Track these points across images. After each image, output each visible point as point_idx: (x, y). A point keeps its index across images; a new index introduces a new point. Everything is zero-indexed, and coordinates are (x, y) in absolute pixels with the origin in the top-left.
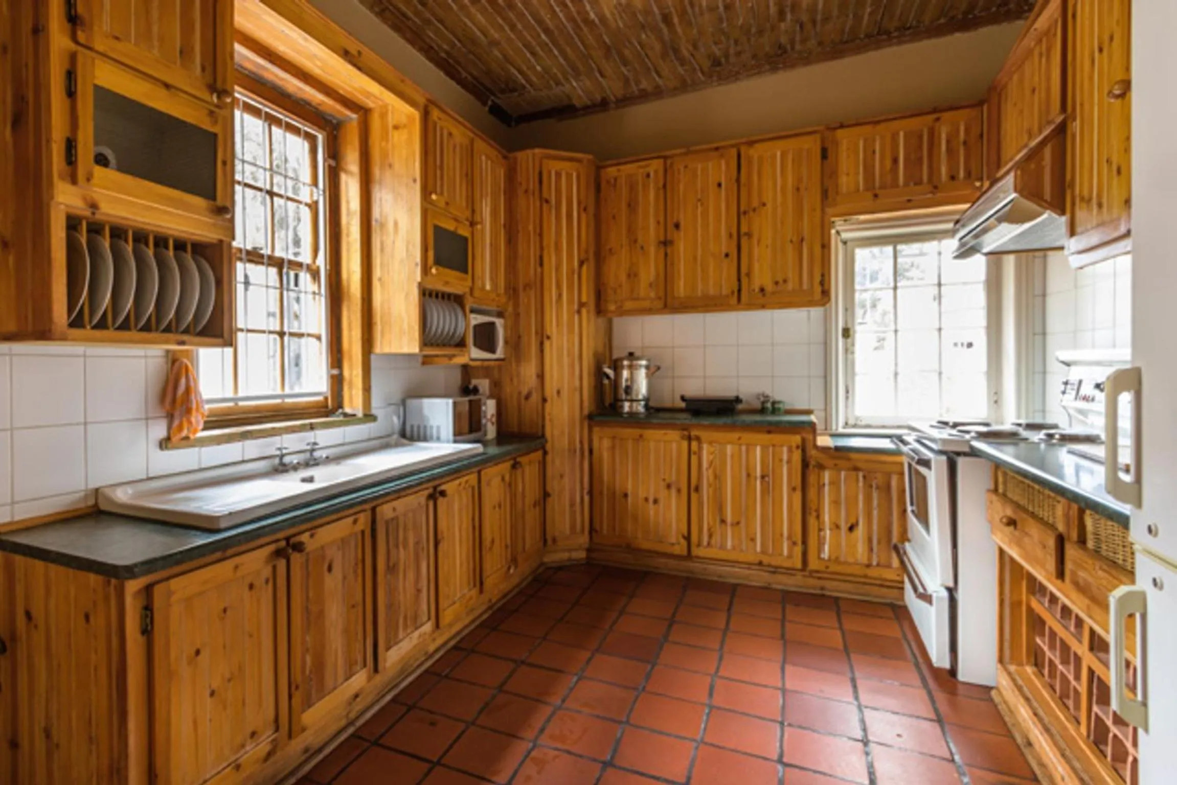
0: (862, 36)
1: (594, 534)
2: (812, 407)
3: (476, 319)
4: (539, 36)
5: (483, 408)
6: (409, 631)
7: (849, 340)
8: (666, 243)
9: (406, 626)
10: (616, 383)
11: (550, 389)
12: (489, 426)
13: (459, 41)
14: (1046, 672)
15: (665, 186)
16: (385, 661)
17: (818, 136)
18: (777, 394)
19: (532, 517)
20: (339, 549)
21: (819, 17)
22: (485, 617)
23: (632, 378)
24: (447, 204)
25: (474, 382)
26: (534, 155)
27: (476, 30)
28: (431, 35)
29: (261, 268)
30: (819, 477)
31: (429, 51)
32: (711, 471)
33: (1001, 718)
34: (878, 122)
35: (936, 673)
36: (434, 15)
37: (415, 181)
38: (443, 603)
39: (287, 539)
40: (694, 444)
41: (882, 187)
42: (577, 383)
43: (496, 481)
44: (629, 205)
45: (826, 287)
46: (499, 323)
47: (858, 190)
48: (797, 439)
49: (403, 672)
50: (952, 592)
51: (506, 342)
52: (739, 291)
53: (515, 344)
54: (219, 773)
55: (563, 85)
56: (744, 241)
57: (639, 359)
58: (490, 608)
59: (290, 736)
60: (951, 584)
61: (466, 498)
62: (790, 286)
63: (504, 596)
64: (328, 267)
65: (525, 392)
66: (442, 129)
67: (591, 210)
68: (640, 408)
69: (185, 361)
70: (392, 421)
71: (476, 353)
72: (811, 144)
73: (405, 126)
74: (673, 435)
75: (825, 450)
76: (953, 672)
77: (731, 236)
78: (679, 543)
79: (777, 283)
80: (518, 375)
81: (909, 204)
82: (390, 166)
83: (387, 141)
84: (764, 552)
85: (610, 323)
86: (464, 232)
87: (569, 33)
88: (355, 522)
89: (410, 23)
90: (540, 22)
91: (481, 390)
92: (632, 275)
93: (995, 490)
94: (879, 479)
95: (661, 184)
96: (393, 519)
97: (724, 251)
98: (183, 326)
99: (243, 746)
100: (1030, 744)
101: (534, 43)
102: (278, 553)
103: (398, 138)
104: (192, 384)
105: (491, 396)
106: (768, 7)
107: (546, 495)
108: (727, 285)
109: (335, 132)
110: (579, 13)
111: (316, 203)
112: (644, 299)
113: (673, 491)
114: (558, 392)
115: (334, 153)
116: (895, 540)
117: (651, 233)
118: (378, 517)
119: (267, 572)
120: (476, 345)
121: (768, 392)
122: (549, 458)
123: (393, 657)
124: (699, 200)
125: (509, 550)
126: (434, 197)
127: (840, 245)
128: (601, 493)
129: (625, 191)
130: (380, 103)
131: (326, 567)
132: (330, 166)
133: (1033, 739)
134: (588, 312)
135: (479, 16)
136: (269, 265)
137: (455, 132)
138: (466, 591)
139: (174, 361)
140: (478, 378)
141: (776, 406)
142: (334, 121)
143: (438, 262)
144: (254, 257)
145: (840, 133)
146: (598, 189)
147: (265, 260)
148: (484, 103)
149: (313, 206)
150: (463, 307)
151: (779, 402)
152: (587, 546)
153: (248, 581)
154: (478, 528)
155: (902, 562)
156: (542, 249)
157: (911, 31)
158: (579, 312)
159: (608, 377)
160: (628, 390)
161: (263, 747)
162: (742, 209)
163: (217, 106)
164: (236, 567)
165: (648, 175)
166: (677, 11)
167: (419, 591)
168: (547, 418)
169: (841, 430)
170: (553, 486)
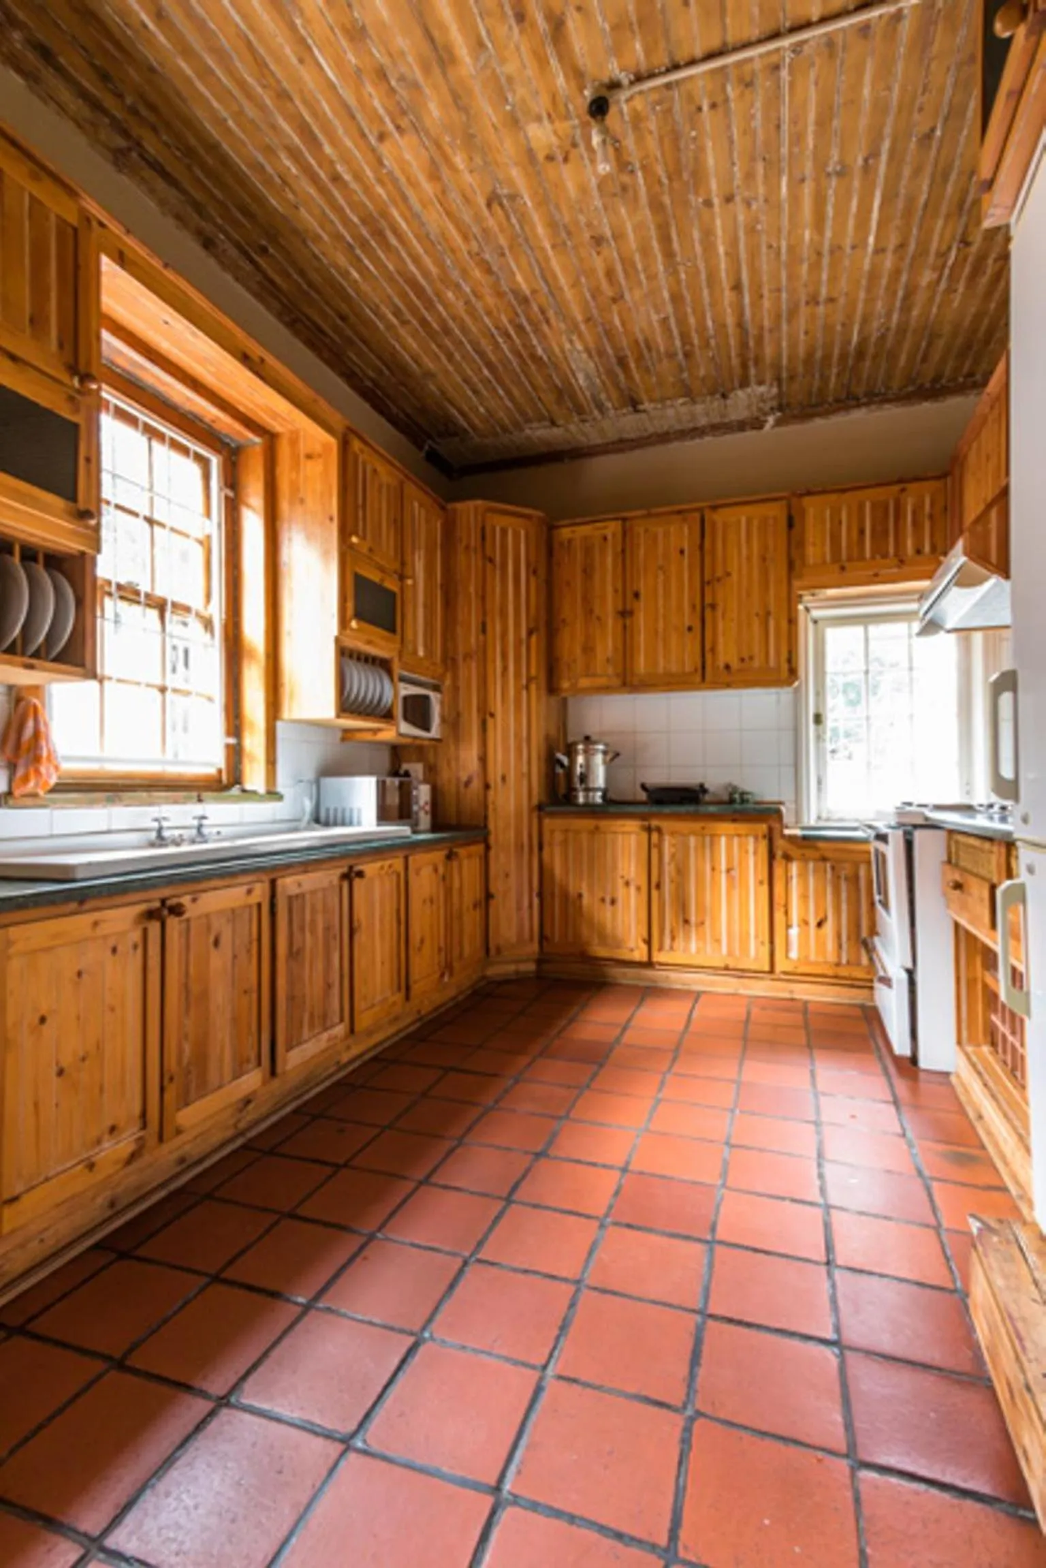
0: (830, 399)
1: (545, 944)
2: (782, 799)
3: (406, 690)
4: (480, 369)
5: (415, 793)
6: (316, 1031)
7: (821, 727)
8: (625, 614)
9: (312, 1026)
10: (569, 771)
11: (495, 772)
12: (422, 815)
13: (388, 368)
14: (1000, 1049)
15: (623, 551)
16: (285, 1062)
17: (784, 502)
18: (745, 786)
19: (471, 920)
20: (228, 921)
21: (784, 375)
22: (412, 1028)
23: (588, 765)
24: (371, 550)
25: (405, 767)
26: (476, 508)
27: (407, 357)
28: (354, 358)
29: (137, 610)
30: (787, 871)
31: (350, 377)
32: (673, 866)
33: (957, 1098)
34: (844, 491)
35: (897, 1060)
36: (357, 333)
37: (331, 519)
38: (360, 1005)
39: (163, 901)
40: (655, 836)
41: (850, 559)
42: (525, 769)
43: (427, 872)
44: (585, 571)
45: (794, 665)
46: (434, 697)
47: (824, 562)
48: (763, 828)
49: (307, 1083)
50: (911, 973)
51: (443, 720)
52: (703, 667)
53: (453, 723)
54: (65, 1171)
55: (511, 433)
56: (708, 612)
57: (596, 743)
58: (420, 1019)
59: (161, 1139)
60: (909, 965)
61: (389, 884)
62: (756, 663)
63: (436, 1009)
64: (224, 616)
65: (464, 778)
66: (364, 464)
67: (542, 572)
68: (598, 798)
69: (35, 701)
70: (302, 803)
71: (405, 728)
72: (776, 511)
73: (320, 456)
74: (632, 826)
75: (792, 839)
76: (914, 1060)
77: (694, 607)
78: (638, 947)
79: (742, 660)
80: (457, 759)
81: (876, 579)
82: (302, 501)
83: (298, 472)
84: (730, 953)
85: (564, 702)
86: (391, 585)
87: (514, 370)
88: (249, 892)
89: (327, 341)
90: (482, 354)
91: (413, 774)
92: (588, 649)
93: (949, 862)
94: (846, 870)
95: (619, 549)
96: (297, 896)
97: (687, 623)
98: (33, 648)
99: (99, 1142)
100: (980, 1117)
101: (475, 379)
102: (150, 915)
103: (312, 469)
104: (42, 728)
105: (425, 781)
106: (729, 358)
107: (488, 896)
108: (690, 661)
109: (233, 458)
110: (524, 345)
111: (209, 537)
112: (601, 676)
113: (632, 889)
114: (504, 778)
115: (232, 481)
116: (864, 933)
117: (609, 605)
118: (279, 890)
119: (136, 936)
120: (406, 718)
121: (735, 783)
122: (492, 853)
123: (294, 1059)
124: (661, 568)
125: (443, 954)
126: (354, 540)
127: (811, 625)
128: (553, 895)
129: (579, 556)
130: (290, 427)
131: (212, 939)
132: (227, 498)
133: (984, 1113)
134: (538, 689)
135: (410, 340)
136: (148, 605)
137: (380, 469)
138: (388, 993)
139: (18, 700)
140: (409, 761)
141: (746, 797)
142: (233, 445)
143: (358, 615)
144: (129, 593)
145: (807, 501)
146: (550, 553)
147: (142, 598)
148: (420, 448)
149: (206, 544)
150: (390, 672)
151: (748, 793)
152: (536, 956)
153: (111, 942)
154: (404, 920)
155: (871, 960)
156: (484, 613)
157: (880, 398)
158: (527, 688)
159: (562, 765)
160: (584, 778)
161: (124, 1145)
162: (707, 578)
163: (79, 392)
164: (96, 924)
165: (605, 538)
166: (632, 353)
167: (329, 986)
168: (491, 807)
169: (813, 823)
170: (496, 886)
